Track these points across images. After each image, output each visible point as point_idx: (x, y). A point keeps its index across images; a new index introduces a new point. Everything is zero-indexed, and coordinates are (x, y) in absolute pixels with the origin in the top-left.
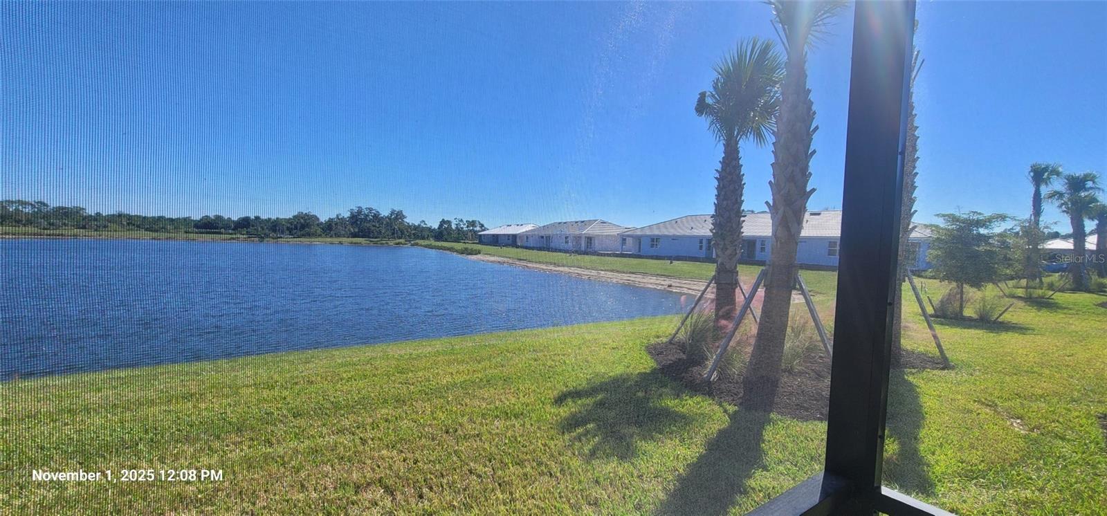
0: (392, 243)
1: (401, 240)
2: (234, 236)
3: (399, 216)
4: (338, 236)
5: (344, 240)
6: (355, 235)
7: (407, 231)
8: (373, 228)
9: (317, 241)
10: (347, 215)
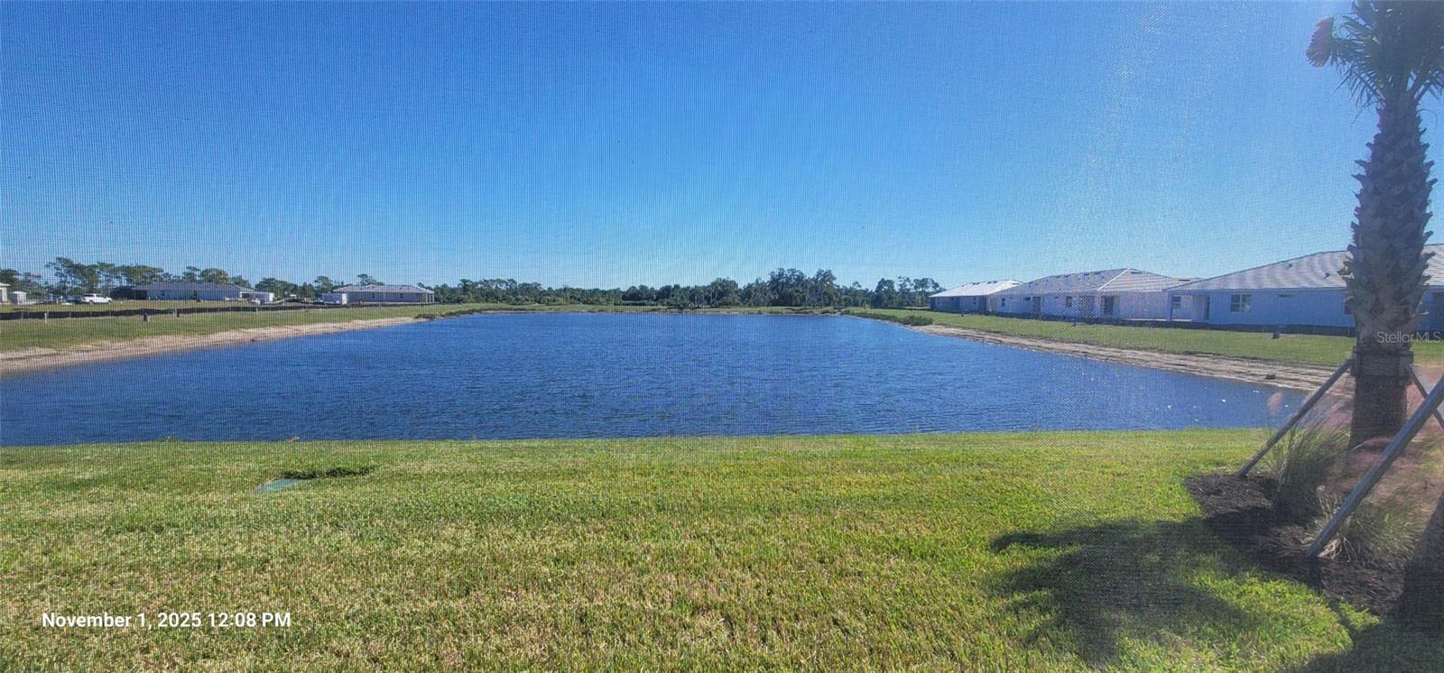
0: (817, 311)
1: (827, 308)
2: (655, 307)
3: (826, 277)
4: (757, 305)
5: (764, 309)
6: (775, 303)
7: (837, 296)
8: (796, 294)
9: (734, 311)
10: (766, 279)
